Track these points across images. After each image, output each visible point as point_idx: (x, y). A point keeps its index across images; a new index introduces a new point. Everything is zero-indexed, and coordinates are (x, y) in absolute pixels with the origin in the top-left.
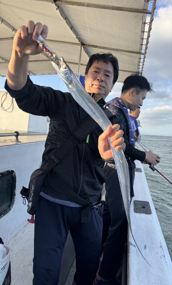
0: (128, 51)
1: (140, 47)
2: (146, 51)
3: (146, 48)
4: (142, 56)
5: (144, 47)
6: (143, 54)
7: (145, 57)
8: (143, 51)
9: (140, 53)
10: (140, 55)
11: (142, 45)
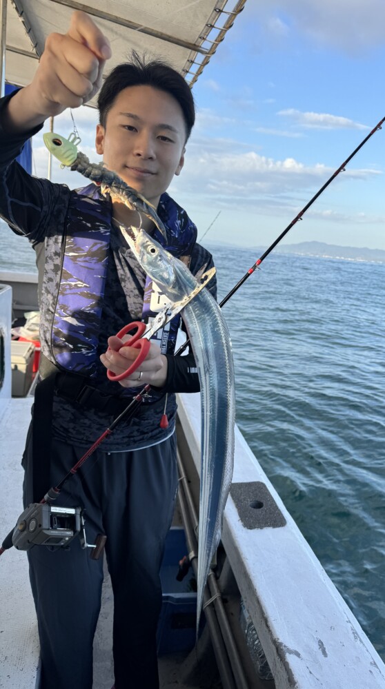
0: (162, 34)
1: (205, 31)
2: (215, 46)
3: (220, 39)
4: (200, 58)
5: (214, 34)
6: (202, 52)
7: (206, 63)
8: (206, 45)
9: (194, 47)
10: (193, 52)
11: (212, 26)
